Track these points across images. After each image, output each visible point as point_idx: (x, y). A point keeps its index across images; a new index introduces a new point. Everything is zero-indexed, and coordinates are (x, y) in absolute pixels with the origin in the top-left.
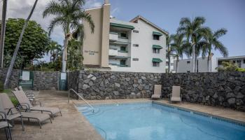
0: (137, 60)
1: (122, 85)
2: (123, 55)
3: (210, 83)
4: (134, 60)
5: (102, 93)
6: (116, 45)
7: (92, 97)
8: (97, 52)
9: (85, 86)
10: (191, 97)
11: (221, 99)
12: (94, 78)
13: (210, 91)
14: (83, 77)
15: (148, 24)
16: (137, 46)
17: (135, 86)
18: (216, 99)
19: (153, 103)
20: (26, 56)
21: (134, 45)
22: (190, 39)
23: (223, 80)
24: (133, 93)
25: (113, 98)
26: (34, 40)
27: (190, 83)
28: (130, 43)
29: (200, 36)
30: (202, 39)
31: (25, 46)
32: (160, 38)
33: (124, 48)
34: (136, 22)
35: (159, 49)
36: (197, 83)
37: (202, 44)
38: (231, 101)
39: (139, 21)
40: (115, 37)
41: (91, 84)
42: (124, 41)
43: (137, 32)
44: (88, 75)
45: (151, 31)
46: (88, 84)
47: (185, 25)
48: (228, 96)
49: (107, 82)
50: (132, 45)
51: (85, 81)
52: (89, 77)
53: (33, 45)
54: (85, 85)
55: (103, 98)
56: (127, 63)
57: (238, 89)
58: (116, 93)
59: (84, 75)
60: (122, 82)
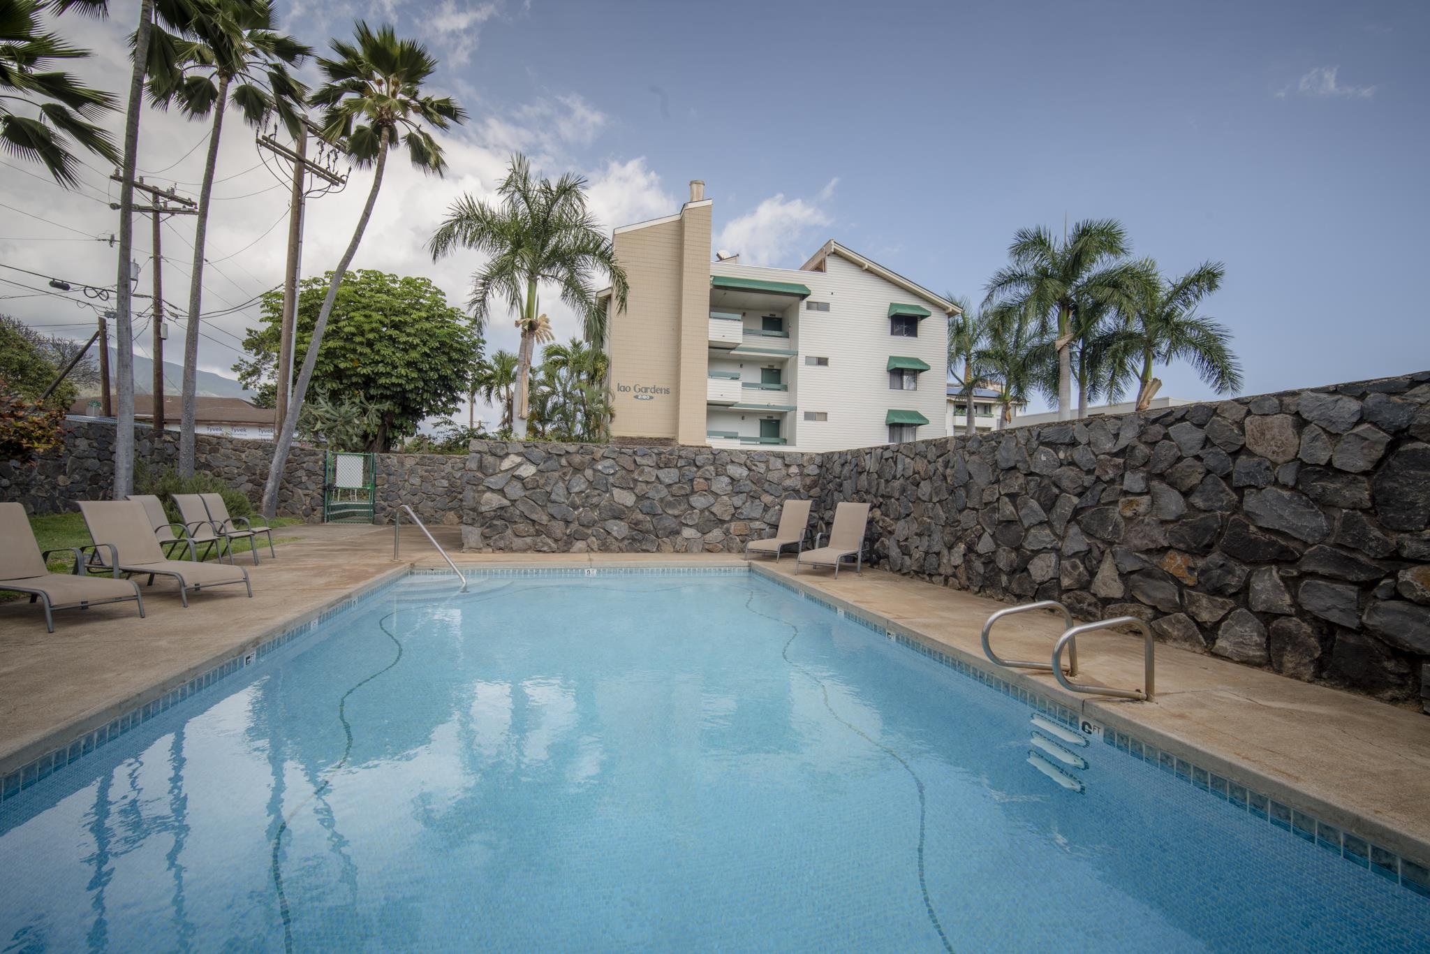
0: (824, 416)
1: (641, 498)
2: (770, 399)
3: (966, 486)
4: (809, 416)
5: (558, 528)
6: (742, 362)
7: (518, 542)
8: (667, 391)
9: (491, 501)
10: (906, 552)
11: (1005, 559)
12: (528, 471)
13: (967, 519)
14: (481, 467)
15: (870, 271)
16: (822, 362)
17: (699, 501)
18: (989, 561)
19: (751, 569)
20: (386, 406)
21: (809, 360)
22: (1053, 323)
23: (1014, 468)
24: (688, 533)
25: (605, 548)
26: (414, 347)
27: (903, 491)
28: (796, 354)
29: (1097, 309)
30: (1108, 322)
31: (381, 368)
32: (922, 325)
33: (774, 374)
34: (819, 268)
35: (915, 373)
36: (925, 488)
37: (1106, 341)
38: (1041, 569)
39: (831, 264)
40: (729, 330)
41: (515, 491)
42: (769, 345)
43: (824, 307)
44: (502, 458)
45: (883, 299)
46: (501, 491)
47: (1028, 266)
48: (1030, 545)
49: (579, 484)
50: (801, 360)
51: (492, 481)
52: (506, 464)
53: (409, 364)
54: (488, 495)
55: (565, 545)
56: (785, 432)
57: (1068, 511)
58: (618, 529)
59: (489, 459)
60: (641, 488)
